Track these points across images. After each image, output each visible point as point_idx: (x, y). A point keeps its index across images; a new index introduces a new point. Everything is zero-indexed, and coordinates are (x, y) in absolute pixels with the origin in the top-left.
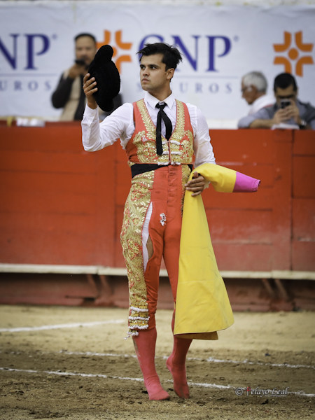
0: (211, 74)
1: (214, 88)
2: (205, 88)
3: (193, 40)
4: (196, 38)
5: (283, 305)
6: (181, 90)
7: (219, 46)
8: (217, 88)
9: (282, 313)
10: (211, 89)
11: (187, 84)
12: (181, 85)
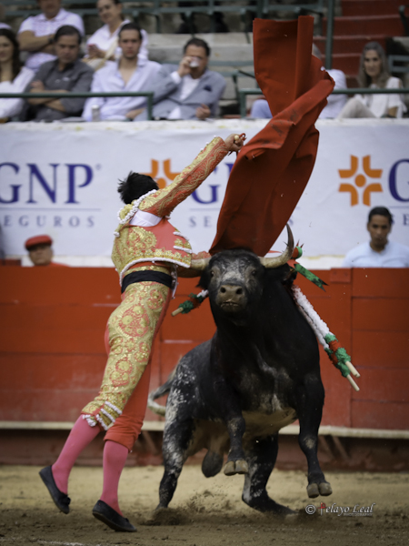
0: (71, 206)
1: (74, 222)
2: (65, 222)
3: (51, 169)
4: (55, 166)
5: (152, 459)
6: (38, 223)
7: (80, 175)
8: (78, 222)
9: (150, 467)
10: (71, 222)
11: (45, 217)
12: (38, 218)
